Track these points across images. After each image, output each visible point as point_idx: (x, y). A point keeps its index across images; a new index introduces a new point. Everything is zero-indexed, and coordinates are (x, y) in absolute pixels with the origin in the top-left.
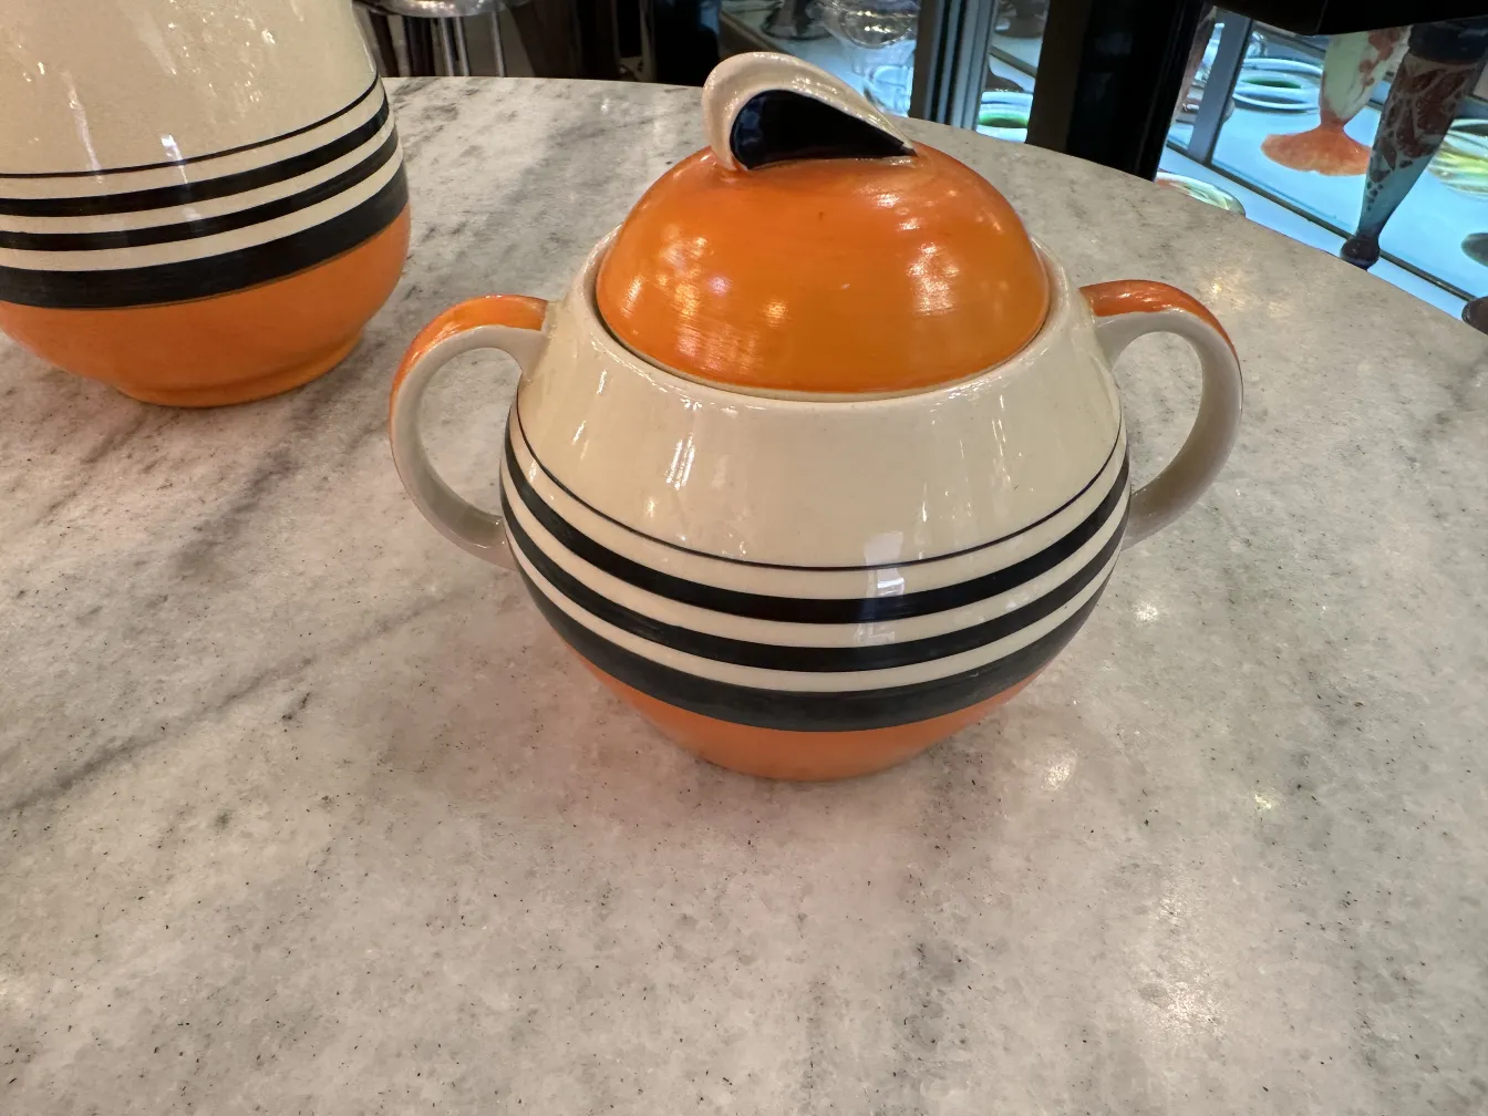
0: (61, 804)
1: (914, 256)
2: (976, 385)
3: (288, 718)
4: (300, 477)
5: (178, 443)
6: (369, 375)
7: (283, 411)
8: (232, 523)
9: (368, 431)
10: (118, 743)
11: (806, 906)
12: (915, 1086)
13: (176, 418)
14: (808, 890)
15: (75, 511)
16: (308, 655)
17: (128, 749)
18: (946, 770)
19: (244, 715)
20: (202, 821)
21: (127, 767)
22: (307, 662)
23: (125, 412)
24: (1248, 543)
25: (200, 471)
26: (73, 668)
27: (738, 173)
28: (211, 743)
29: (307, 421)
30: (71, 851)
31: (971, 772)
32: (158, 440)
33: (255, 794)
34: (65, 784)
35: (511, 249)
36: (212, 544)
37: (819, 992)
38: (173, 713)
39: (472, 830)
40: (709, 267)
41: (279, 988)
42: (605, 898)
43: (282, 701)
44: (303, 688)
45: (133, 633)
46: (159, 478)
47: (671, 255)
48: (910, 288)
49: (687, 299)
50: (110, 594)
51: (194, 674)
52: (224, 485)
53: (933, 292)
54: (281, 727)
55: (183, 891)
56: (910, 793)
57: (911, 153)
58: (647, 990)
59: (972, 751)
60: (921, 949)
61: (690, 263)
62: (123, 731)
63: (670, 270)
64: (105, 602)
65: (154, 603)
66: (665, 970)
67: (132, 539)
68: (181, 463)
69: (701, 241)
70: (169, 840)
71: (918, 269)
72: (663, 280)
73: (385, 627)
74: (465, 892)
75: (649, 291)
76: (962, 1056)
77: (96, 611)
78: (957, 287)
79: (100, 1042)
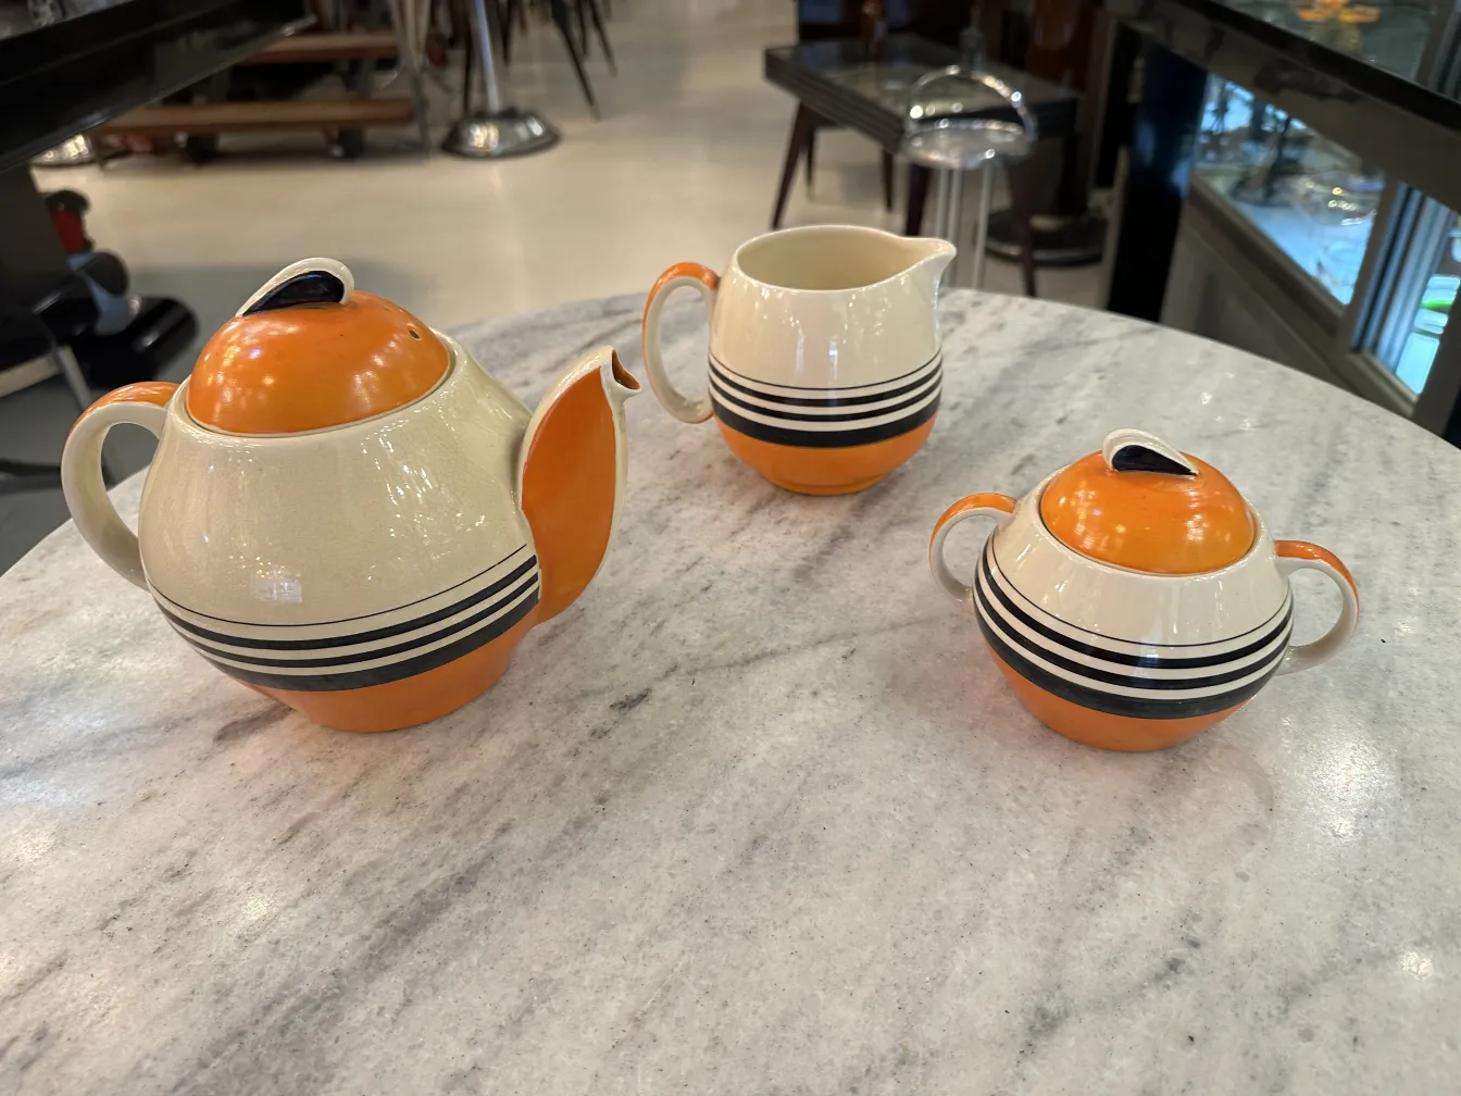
0: (745, 670)
1: (1190, 518)
2: (1213, 576)
3: (845, 657)
4: (855, 542)
5: (793, 511)
6: (895, 491)
7: (846, 505)
8: (821, 558)
9: (891, 524)
10: (769, 650)
11: (1082, 798)
12: (1113, 876)
13: (791, 497)
14: (1084, 792)
15: (743, 537)
16: (855, 632)
17: (773, 654)
18: (1171, 761)
19: (824, 651)
20: (806, 692)
21: (773, 661)
22: (855, 635)
23: (767, 489)
24: (1401, 694)
25: (804, 528)
26: (748, 613)
27: (1113, 472)
28: (809, 661)
29: (860, 511)
30: (751, 689)
31: (1185, 765)
32: (783, 508)
33: (829, 686)
34: (747, 662)
35: (986, 426)
36: (811, 568)
37: (1079, 833)
38: (793, 643)
39: (927, 726)
40: (1096, 503)
41: (838, 764)
42: (985, 769)
43: (843, 650)
44: (853, 646)
45: (774, 603)
46: (785, 527)
47: (1080, 494)
48: (1186, 530)
49: (1082, 515)
50: (763, 582)
51: (801, 628)
52: (816, 539)
53: (1195, 531)
54: (842, 660)
55: (799, 717)
56: (1149, 766)
57: (1194, 475)
58: (998, 809)
59: (1189, 756)
60: (1132, 829)
61: (1087, 500)
62: (771, 646)
63: (1077, 498)
64: (760, 585)
65: (784, 591)
66: (1009, 804)
67: (771, 557)
68: (794, 523)
69: (1093, 493)
70: (791, 695)
71: (1190, 523)
72: (1073, 503)
73: (893, 627)
74: (920, 749)
75: (1068, 503)
76: (1138, 872)
77: (756, 588)
78: (1207, 532)
79: (766, 763)
